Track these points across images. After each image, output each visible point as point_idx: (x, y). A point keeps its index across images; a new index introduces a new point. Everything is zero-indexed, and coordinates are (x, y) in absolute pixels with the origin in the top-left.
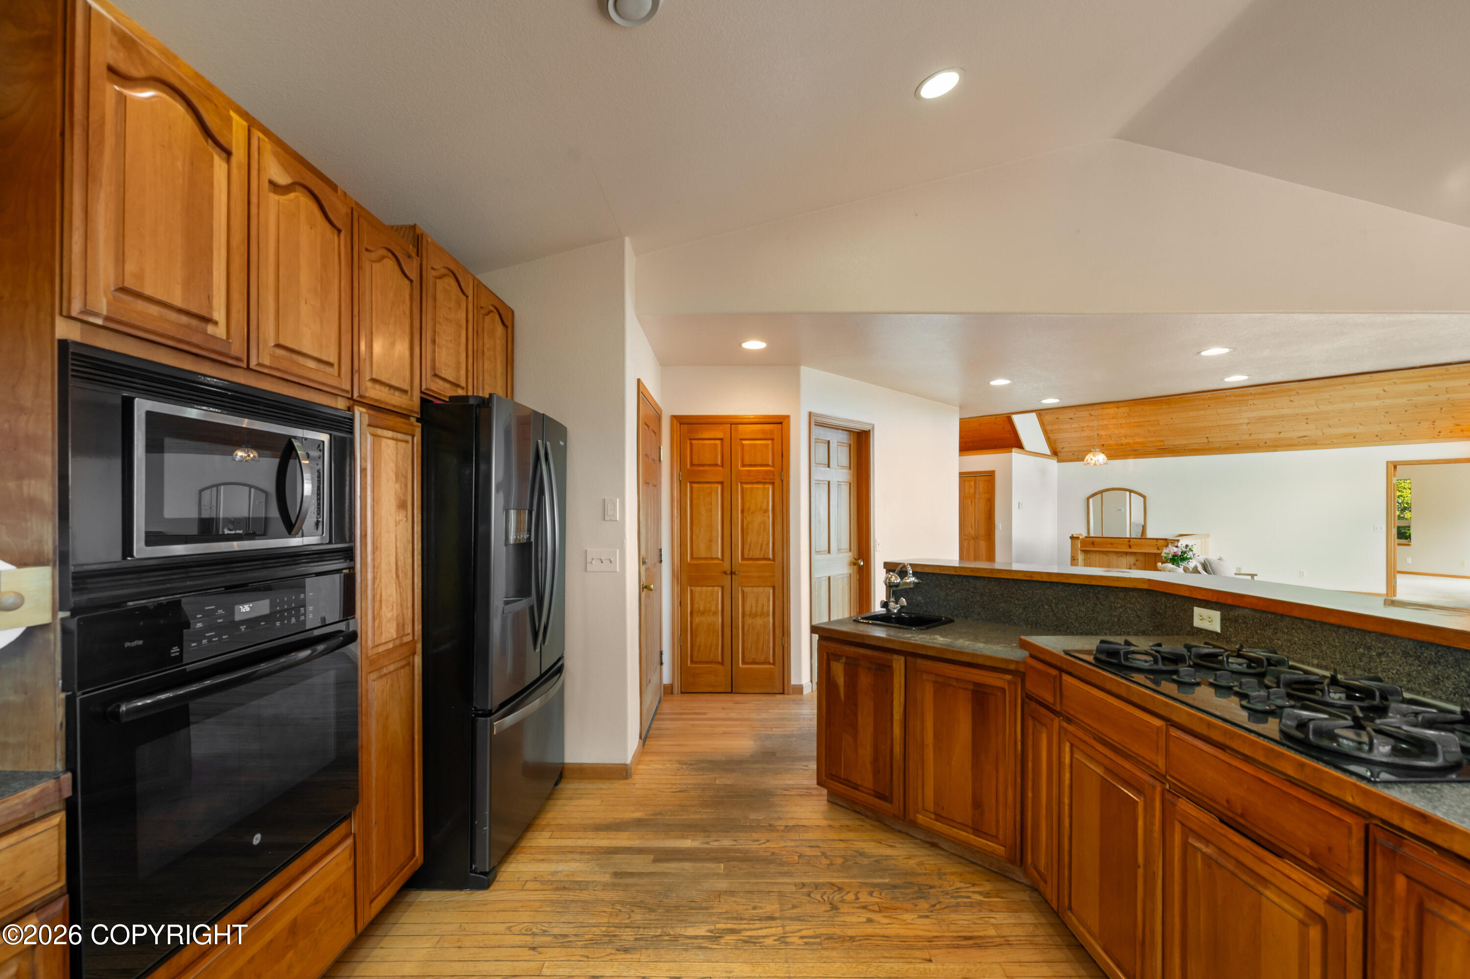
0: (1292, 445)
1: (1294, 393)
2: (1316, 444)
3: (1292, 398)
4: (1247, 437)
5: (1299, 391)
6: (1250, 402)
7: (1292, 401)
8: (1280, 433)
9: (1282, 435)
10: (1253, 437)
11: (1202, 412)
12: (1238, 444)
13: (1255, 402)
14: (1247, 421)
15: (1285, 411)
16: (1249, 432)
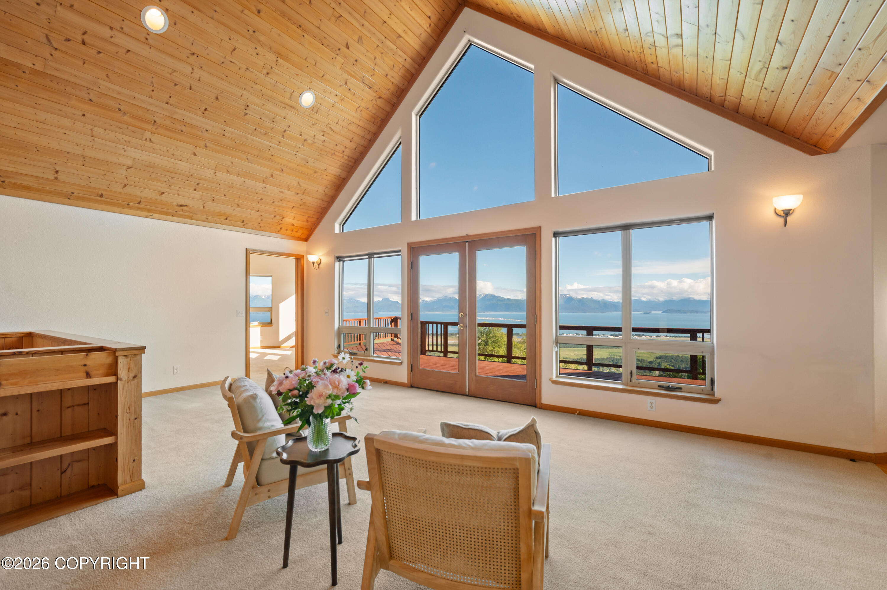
0: (167, 214)
1: (202, 143)
2: (191, 218)
3: (198, 151)
4: (118, 188)
5: (208, 145)
6: (148, 135)
7: (194, 154)
8: (162, 193)
9: (163, 198)
10: (127, 189)
11: (67, 122)
12: (101, 196)
13: (155, 138)
14: (129, 163)
15: (183, 166)
16: (126, 182)
